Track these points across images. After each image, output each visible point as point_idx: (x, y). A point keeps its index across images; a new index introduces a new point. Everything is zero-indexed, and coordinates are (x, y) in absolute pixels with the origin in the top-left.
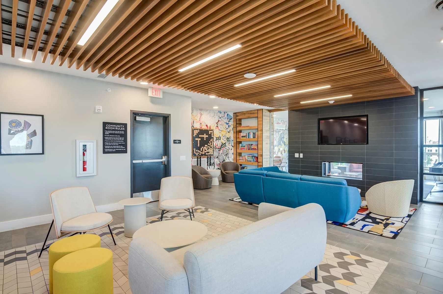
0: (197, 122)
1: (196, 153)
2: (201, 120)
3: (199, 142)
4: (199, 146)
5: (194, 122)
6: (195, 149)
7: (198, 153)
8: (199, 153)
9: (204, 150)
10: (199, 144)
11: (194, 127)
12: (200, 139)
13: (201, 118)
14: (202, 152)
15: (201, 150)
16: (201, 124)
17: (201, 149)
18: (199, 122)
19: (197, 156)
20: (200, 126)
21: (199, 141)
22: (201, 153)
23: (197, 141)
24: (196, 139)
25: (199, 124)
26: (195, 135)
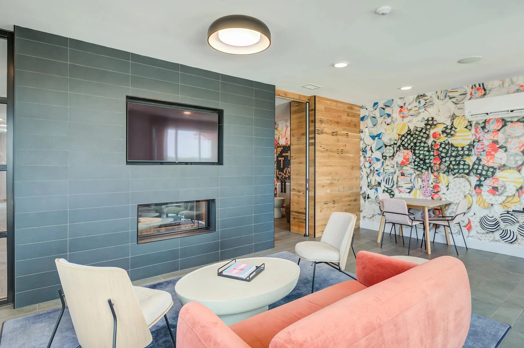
0: (283, 138)
1: (279, 175)
2: (286, 135)
3: (282, 163)
4: (282, 167)
5: (279, 138)
6: (278, 171)
7: (281, 176)
8: (283, 176)
9: (287, 172)
10: (282, 165)
11: (279, 144)
12: (283, 158)
13: (286, 132)
14: (285, 174)
15: (285, 173)
16: (287, 139)
17: (285, 170)
18: (284, 137)
19: (280, 179)
20: (285, 143)
21: (282, 161)
22: (285, 176)
23: (281, 160)
24: (280, 159)
25: (284, 139)
26: (279, 154)
